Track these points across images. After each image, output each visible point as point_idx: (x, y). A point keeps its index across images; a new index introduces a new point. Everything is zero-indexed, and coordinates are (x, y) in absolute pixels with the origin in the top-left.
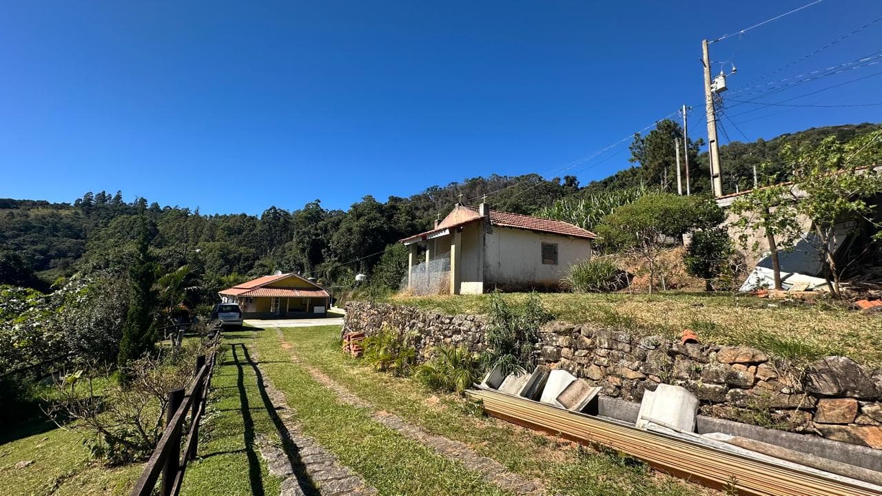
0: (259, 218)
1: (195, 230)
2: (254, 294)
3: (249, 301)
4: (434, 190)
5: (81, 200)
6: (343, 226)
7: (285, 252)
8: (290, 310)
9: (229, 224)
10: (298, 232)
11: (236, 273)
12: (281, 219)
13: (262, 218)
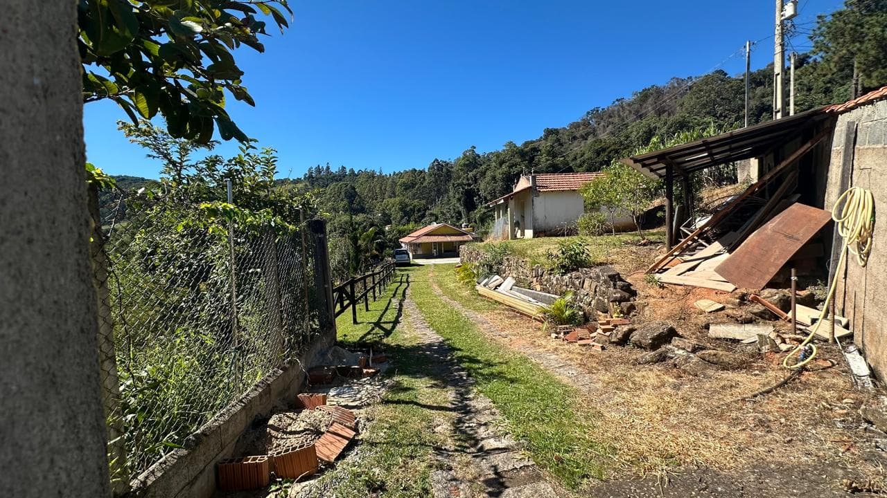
1: (381, 189)
4: (595, 113)
5: (307, 174)
7: (450, 200)
8: (445, 251)
9: (403, 180)
10: (454, 184)
11: (413, 222)
12: (444, 170)
13: (429, 171)
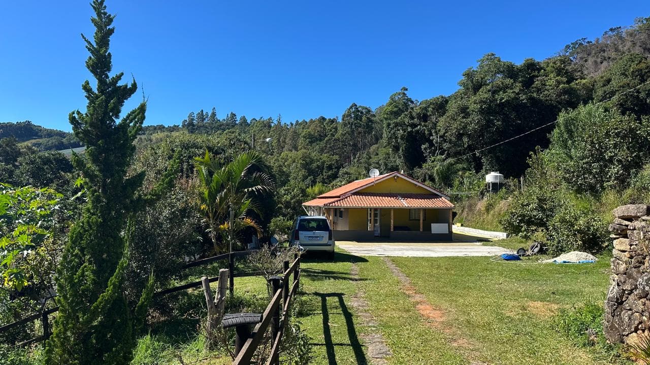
0: (340, 120)
1: (279, 141)
2: (344, 204)
3: (338, 214)
4: (578, 47)
5: (186, 121)
6: (452, 108)
7: (370, 158)
8: (395, 228)
9: (309, 130)
10: (389, 125)
11: (321, 184)
12: (364, 118)
13: (343, 120)
